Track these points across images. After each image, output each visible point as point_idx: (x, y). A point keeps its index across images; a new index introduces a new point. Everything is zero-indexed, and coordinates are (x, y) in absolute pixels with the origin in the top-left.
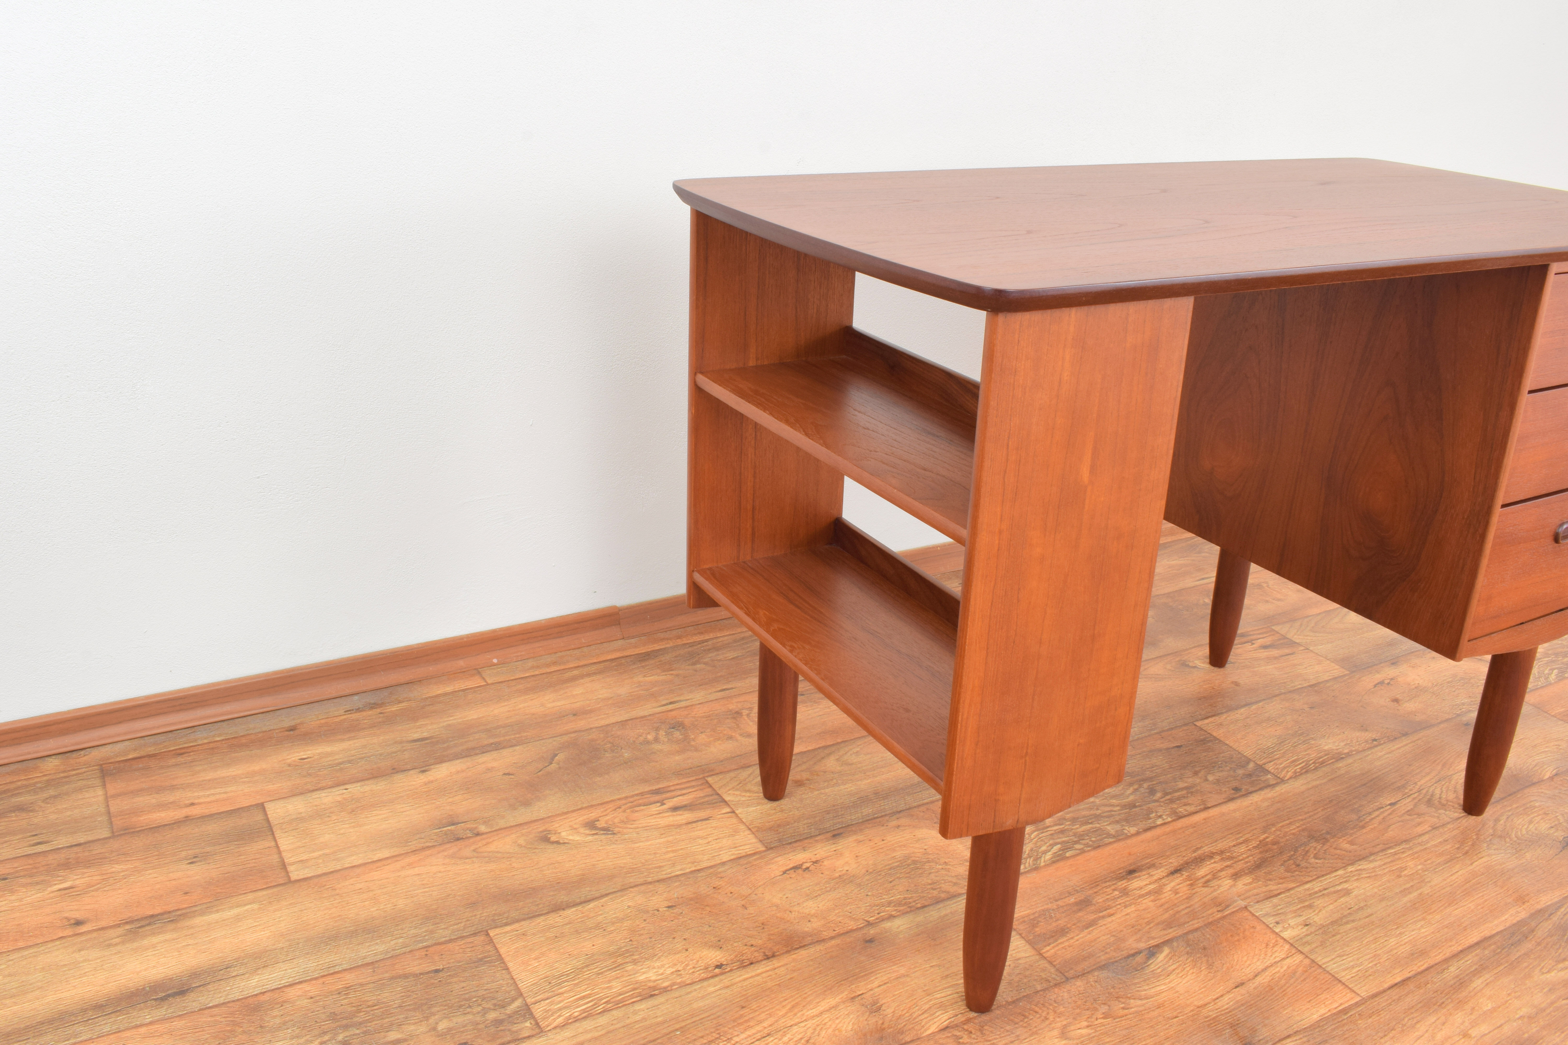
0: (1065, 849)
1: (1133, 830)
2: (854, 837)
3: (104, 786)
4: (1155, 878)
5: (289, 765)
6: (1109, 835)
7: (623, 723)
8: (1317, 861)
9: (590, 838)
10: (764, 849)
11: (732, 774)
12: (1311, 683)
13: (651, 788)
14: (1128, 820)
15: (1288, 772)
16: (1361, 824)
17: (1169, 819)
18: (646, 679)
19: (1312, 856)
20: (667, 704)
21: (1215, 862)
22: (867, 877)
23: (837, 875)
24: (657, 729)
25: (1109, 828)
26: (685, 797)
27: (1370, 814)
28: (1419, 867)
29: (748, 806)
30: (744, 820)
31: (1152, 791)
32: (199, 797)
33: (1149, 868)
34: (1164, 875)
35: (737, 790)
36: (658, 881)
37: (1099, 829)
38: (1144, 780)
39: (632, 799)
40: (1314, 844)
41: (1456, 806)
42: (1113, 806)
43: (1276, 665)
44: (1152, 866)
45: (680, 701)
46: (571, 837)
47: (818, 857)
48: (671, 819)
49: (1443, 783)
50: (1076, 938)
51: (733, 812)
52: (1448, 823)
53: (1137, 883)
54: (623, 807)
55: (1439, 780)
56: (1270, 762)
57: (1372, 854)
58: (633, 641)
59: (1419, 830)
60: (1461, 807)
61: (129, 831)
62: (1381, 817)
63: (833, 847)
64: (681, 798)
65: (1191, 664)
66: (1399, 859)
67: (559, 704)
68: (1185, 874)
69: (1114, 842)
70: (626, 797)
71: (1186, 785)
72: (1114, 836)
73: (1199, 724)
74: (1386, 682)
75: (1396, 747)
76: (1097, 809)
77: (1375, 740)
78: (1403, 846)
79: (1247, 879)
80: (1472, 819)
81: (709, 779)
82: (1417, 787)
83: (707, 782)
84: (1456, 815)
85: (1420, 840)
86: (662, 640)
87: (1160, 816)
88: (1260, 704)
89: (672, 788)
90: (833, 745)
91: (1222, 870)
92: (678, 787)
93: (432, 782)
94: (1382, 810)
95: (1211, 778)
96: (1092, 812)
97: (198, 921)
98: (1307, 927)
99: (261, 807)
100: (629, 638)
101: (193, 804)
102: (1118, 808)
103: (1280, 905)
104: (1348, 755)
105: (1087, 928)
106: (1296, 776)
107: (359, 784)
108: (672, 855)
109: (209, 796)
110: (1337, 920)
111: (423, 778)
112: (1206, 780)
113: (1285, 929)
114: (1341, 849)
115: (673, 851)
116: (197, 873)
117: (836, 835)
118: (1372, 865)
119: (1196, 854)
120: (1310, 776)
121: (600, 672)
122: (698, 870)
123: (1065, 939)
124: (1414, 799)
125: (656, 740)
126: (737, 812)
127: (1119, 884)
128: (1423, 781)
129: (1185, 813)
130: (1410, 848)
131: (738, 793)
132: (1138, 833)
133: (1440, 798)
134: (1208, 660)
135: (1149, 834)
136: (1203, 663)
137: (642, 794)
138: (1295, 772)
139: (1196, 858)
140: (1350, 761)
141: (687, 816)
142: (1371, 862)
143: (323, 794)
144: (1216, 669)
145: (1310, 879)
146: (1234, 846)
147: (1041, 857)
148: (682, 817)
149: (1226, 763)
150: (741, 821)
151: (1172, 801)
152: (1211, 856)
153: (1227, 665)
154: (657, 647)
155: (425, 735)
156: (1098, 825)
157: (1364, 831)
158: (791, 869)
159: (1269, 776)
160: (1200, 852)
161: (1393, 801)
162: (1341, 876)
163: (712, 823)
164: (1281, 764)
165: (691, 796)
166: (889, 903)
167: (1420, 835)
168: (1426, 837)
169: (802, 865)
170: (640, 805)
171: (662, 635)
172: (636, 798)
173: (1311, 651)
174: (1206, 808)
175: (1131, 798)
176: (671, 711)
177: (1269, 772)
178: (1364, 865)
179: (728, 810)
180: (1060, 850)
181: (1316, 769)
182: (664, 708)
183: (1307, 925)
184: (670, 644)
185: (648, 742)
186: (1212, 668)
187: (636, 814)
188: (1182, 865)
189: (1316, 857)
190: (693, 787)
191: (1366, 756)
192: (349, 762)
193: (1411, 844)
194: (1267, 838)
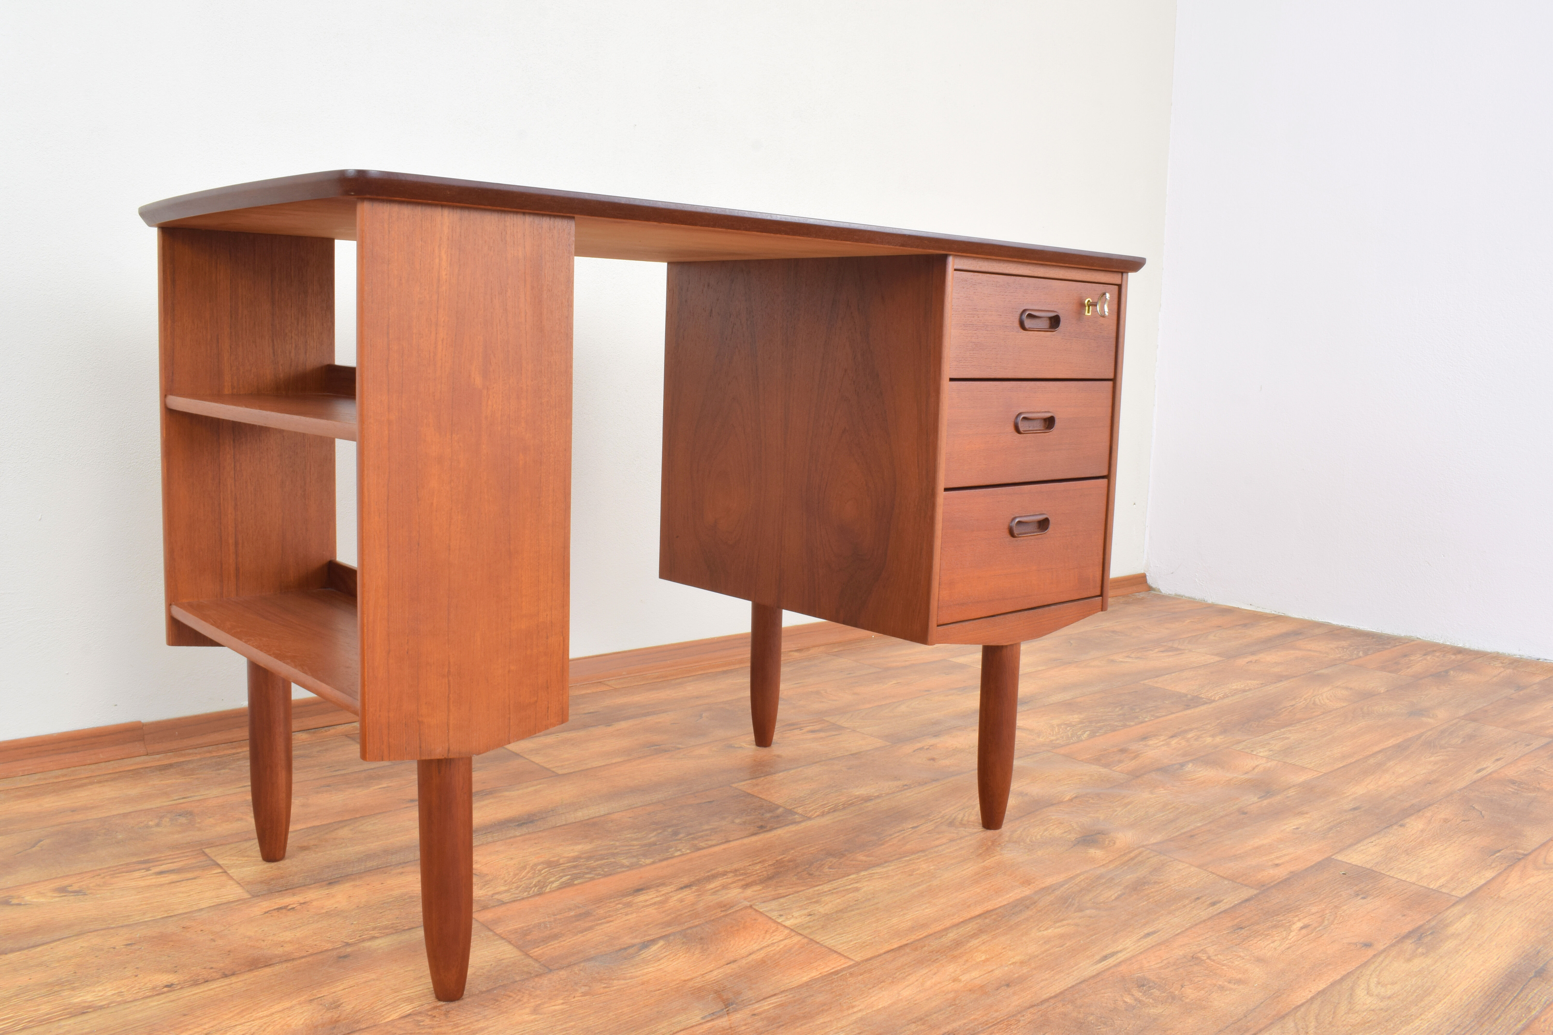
0: (572, 879)
1: (648, 861)
2: (352, 883)
4: (663, 893)
6: (623, 866)
7: (125, 815)
8: (831, 870)
10: (249, 897)
11: (233, 845)
12: (852, 753)
13: (139, 859)
14: (645, 855)
15: (816, 812)
16: (880, 842)
17: (688, 851)
18: (163, 782)
19: (827, 867)
20: (179, 799)
21: (727, 878)
22: (357, 911)
23: (324, 911)
24: (162, 817)
25: (624, 861)
26: (175, 864)
27: (891, 835)
28: (932, 868)
29: (243, 867)
31: (676, 833)
33: (658, 886)
34: (673, 890)
35: (235, 856)
36: (122, 926)
37: (615, 862)
38: (669, 827)
39: (114, 869)
40: (831, 859)
41: (977, 824)
42: (633, 846)
43: (821, 743)
44: (663, 884)
45: (195, 796)
47: (307, 899)
48: (154, 880)
49: (967, 810)
50: (568, 940)
51: (225, 872)
52: (966, 836)
53: (641, 898)
54: (103, 875)
55: (964, 808)
56: (800, 806)
57: (886, 862)
58: (158, 756)
59: (937, 842)
60: (981, 825)
62: (902, 836)
63: (327, 892)
64: (169, 865)
65: (736, 746)
66: (913, 863)
68: (694, 888)
69: (628, 870)
70: (109, 867)
71: (711, 827)
72: (628, 867)
74: (925, 748)
75: (925, 789)
76: (616, 849)
77: (906, 785)
78: (920, 854)
79: (759, 887)
80: (990, 833)
81: (207, 851)
82: (941, 814)
83: (204, 852)
84: (975, 830)
85: (936, 849)
86: (190, 754)
87: (679, 850)
88: (799, 769)
89: (163, 858)
90: (351, 819)
91: (731, 884)
92: (169, 857)
94: (903, 832)
95: (737, 821)
96: (610, 851)
98: (810, 917)
102: (638, 847)
103: (786, 903)
104: (878, 797)
105: (582, 932)
106: (823, 814)
108: (145, 906)
110: (843, 909)
112: (733, 822)
113: (787, 919)
114: (856, 861)
115: (147, 904)
117: (331, 883)
118: (885, 870)
119: (709, 874)
120: (836, 814)
121: (113, 780)
122: (171, 916)
123: (556, 942)
124: (937, 822)
125: (158, 825)
126: (229, 872)
127: (625, 899)
128: (947, 811)
129: (705, 846)
130: (926, 855)
131: (235, 858)
132: (653, 863)
133: (961, 820)
134: (755, 743)
135: (665, 863)
136: (750, 745)
137: (127, 864)
138: (823, 812)
139: (708, 876)
140: (879, 800)
142: (884, 867)
144: (761, 748)
145: (821, 883)
146: (750, 865)
147: (547, 886)
148: (167, 878)
149: (755, 810)
150: (231, 878)
151: (693, 839)
152: (724, 874)
154: (182, 759)
156: (613, 860)
157: (883, 847)
158: (275, 909)
159: (797, 816)
160: (713, 872)
161: (915, 825)
162: (853, 879)
163: (200, 881)
164: (810, 807)
165: (182, 863)
166: (374, 929)
167: (937, 846)
168: (944, 847)
169: (287, 906)
170: (123, 872)
171: (191, 751)
172: (119, 867)
173: (858, 732)
174: (728, 841)
175: (653, 839)
177: (797, 813)
178: (878, 870)
179: (220, 870)
180: (569, 879)
181: (844, 808)
183: (810, 915)
184: (199, 757)
185: (148, 827)
186: (758, 748)
187: (116, 879)
188: (693, 882)
189: (830, 868)
190: (187, 856)
191: (894, 797)
193: (927, 853)
194: (785, 858)
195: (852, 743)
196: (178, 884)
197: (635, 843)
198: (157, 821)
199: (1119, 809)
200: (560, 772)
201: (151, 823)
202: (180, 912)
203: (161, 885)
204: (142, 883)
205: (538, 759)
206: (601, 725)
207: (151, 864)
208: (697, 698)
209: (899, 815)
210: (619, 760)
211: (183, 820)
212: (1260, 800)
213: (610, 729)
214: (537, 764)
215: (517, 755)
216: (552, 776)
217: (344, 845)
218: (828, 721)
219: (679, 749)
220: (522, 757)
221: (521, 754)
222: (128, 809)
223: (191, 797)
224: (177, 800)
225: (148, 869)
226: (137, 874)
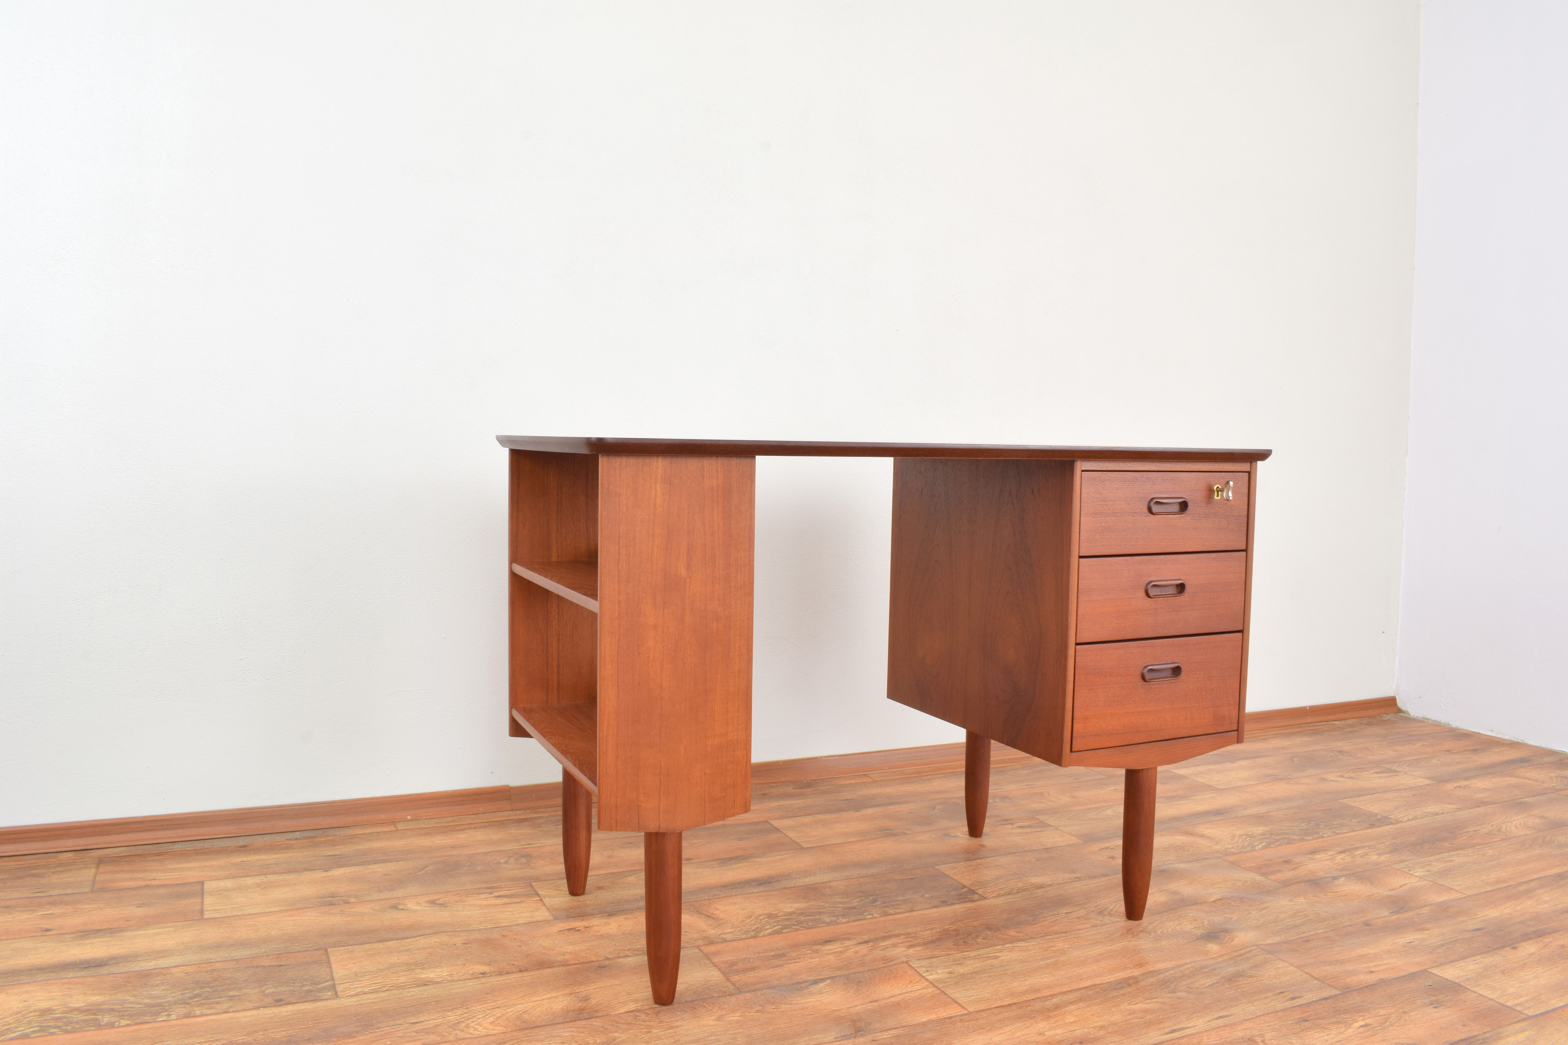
0: (782, 929)
1: (844, 920)
2: (625, 916)
3: (97, 868)
4: (845, 945)
5: (232, 864)
6: (824, 922)
7: (486, 853)
9: (428, 908)
10: (552, 919)
11: (552, 882)
12: (1046, 847)
13: (487, 886)
14: (843, 916)
15: (993, 894)
16: (1033, 922)
17: (878, 916)
18: (517, 831)
19: (981, 938)
20: (525, 845)
21: (899, 939)
22: (622, 936)
23: (599, 934)
24: (510, 857)
25: (826, 919)
26: (510, 891)
27: (1045, 917)
28: (1066, 946)
29: (554, 897)
30: (547, 905)
31: (874, 901)
32: (160, 876)
33: (844, 940)
34: (854, 944)
35: (551, 889)
36: (464, 931)
37: (819, 919)
38: (871, 895)
39: (469, 891)
42: (838, 908)
43: (1024, 837)
44: (849, 939)
45: (536, 844)
46: (413, 907)
47: (591, 925)
48: (493, 901)
51: (542, 900)
52: (1108, 924)
53: (828, 947)
57: (1031, 938)
58: (519, 812)
59: (1080, 927)
61: (103, 890)
63: (606, 921)
64: (507, 891)
65: (952, 835)
67: (444, 842)
68: (871, 944)
69: (826, 926)
70: (466, 890)
71: (904, 898)
72: (827, 923)
73: (936, 867)
74: (1111, 847)
76: (824, 909)
77: (1078, 878)
79: (920, 948)
81: (534, 884)
83: (531, 884)
85: (1077, 932)
86: (541, 812)
87: (871, 914)
88: (996, 858)
89: (503, 887)
90: (640, 870)
91: (900, 943)
92: (508, 886)
93: (329, 876)
95: (927, 895)
96: (819, 910)
97: (129, 934)
99: (202, 883)
100: (516, 810)
101: (154, 879)
102: (841, 909)
104: (1050, 885)
106: (998, 896)
107: (276, 875)
108: (482, 919)
109: (167, 876)
111: (324, 874)
112: (923, 896)
114: (1007, 935)
115: (483, 917)
116: (139, 912)
117: (610, 915)
119: (886, 934)
120: (1009, 896)
121: (485, 827)
122: (497, 927)
124: (1089, 910)
125: (506, 862)
126: (544, 900)
127: (815, 947)
129: (893, 913)
131: (551, 891)
132: (848, 922)
133: (1111, 911)
134: (968, 833)
135: (856, 923)
136: (964, 835)
137: (479, 888)
139: (885, 936)
140: (1049, 888)
141: (506, 900)
142: (1027, 942)
143: (248, 879)
144: (972, 838)
146: (921, 931)
147: (762, 932)
148: (502, 901)
150: (545, 905)
151: (886, 906)
152: (898, 935)
153: (982, 836)
154: (535, 815)
155: (338, 853)
156: (818, 917)
158: (567, 929)
159: (976, 896)
162: (998, 949)
163: (522, 905)
166: (629, 950)
167: (1080, 930)
169: (576, 928)
170: (474, 894)
171: (543, 810)
172: (473, 890)
173: (1060, 830)
174: (912, 911)
175: (855, 904)
176: (526, 848)
177: (977, 893)
178: (1021, 944)
179: (538, 899)
180: (780, 928)
181: (1018, 892)
182: (522, 847)
184: (547, 814)
185: (499, 863)
186: (970, 837)
187: (469, 898)
188: (872, 939)
189: (983, 939)
190: (520, 886)
192: (276, 864)
193: (1068, 934)
195: (1049, 838)
196: (508, 905)
197: (841, 905)
198: (506, 859)
199: (1254, 912)
200: (805, 846)
201: (502, 861)
202: (504, 925)
203: (497, 905)
204: (484, 903)
205: (791, 834)
206: (851, 810)
207: (494, 890)
208: (938, 792)
209: (1061, 902)
210: (855, 839)
211: (524, 860)
212: (1390, 915)
213: (857, 814)
214: (790, 838)
215: (777, 830)
216: (797, 848)
217: (628, 888)
218: (1038, 819)
219: (905, 834)
220: (781, 832)
221: (781, 830)
222: (490, 849)
223: (533, 844)
224: (523, 845)
225: (491, 893)
226: (483, 896)
